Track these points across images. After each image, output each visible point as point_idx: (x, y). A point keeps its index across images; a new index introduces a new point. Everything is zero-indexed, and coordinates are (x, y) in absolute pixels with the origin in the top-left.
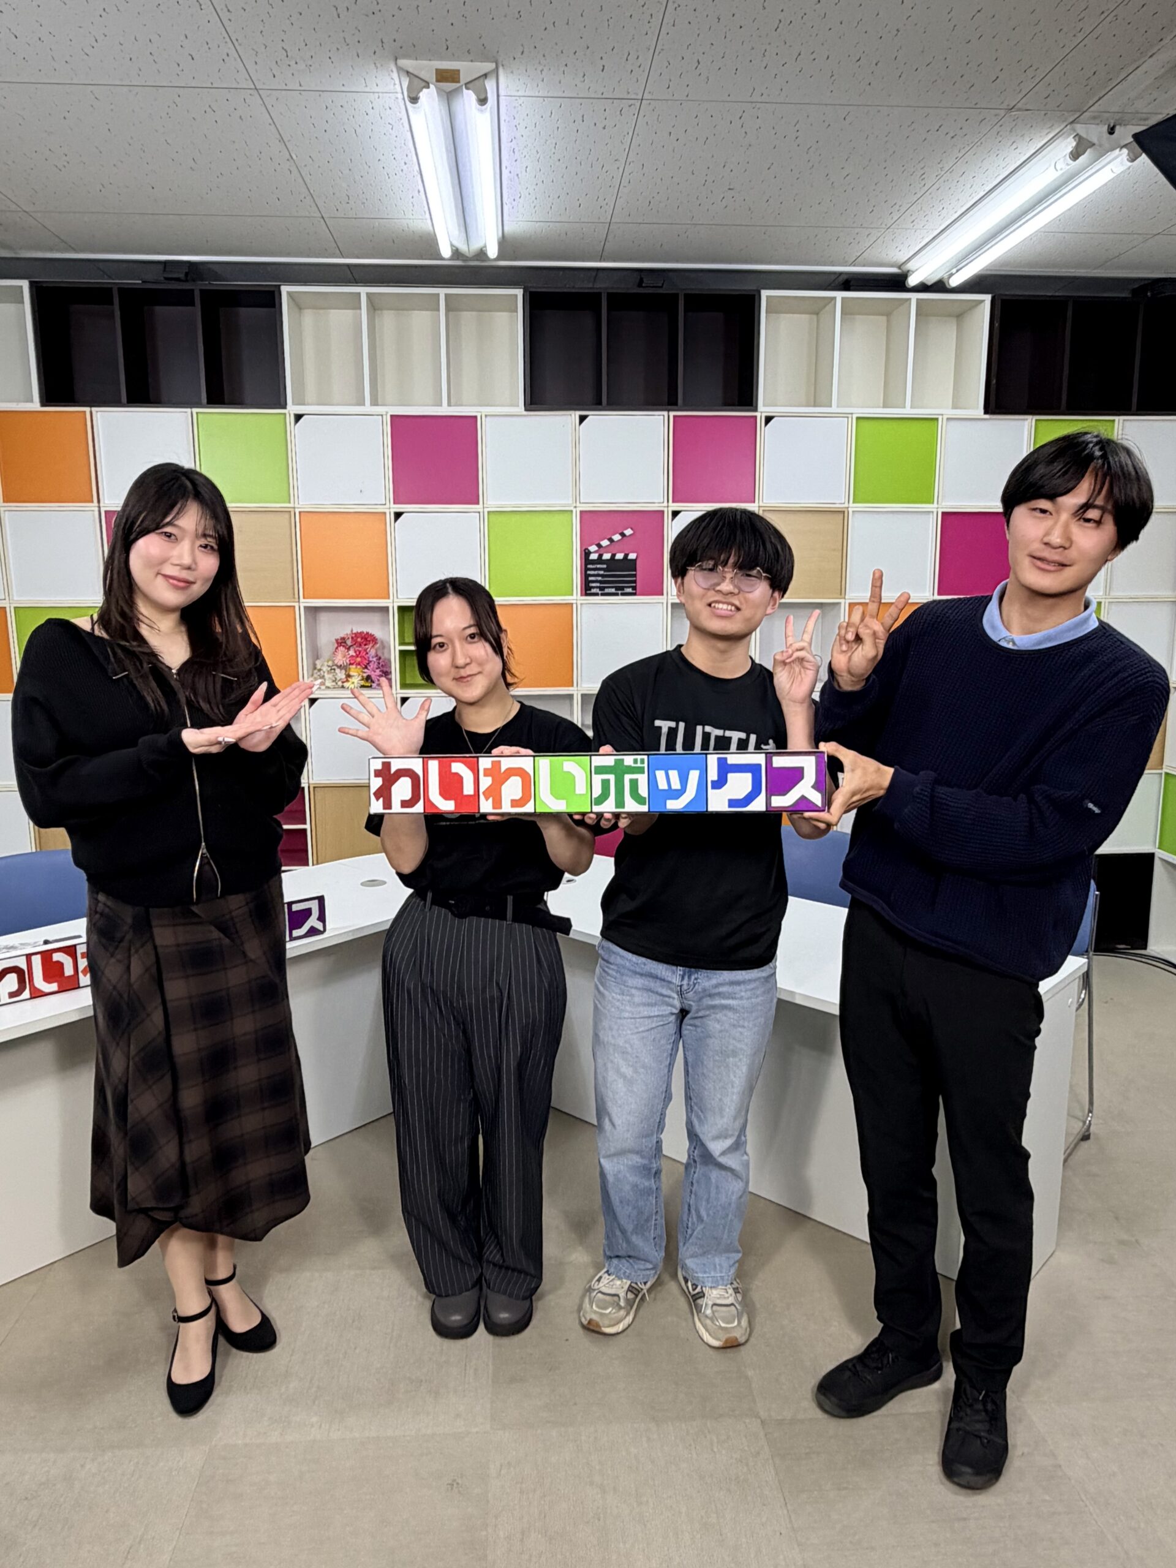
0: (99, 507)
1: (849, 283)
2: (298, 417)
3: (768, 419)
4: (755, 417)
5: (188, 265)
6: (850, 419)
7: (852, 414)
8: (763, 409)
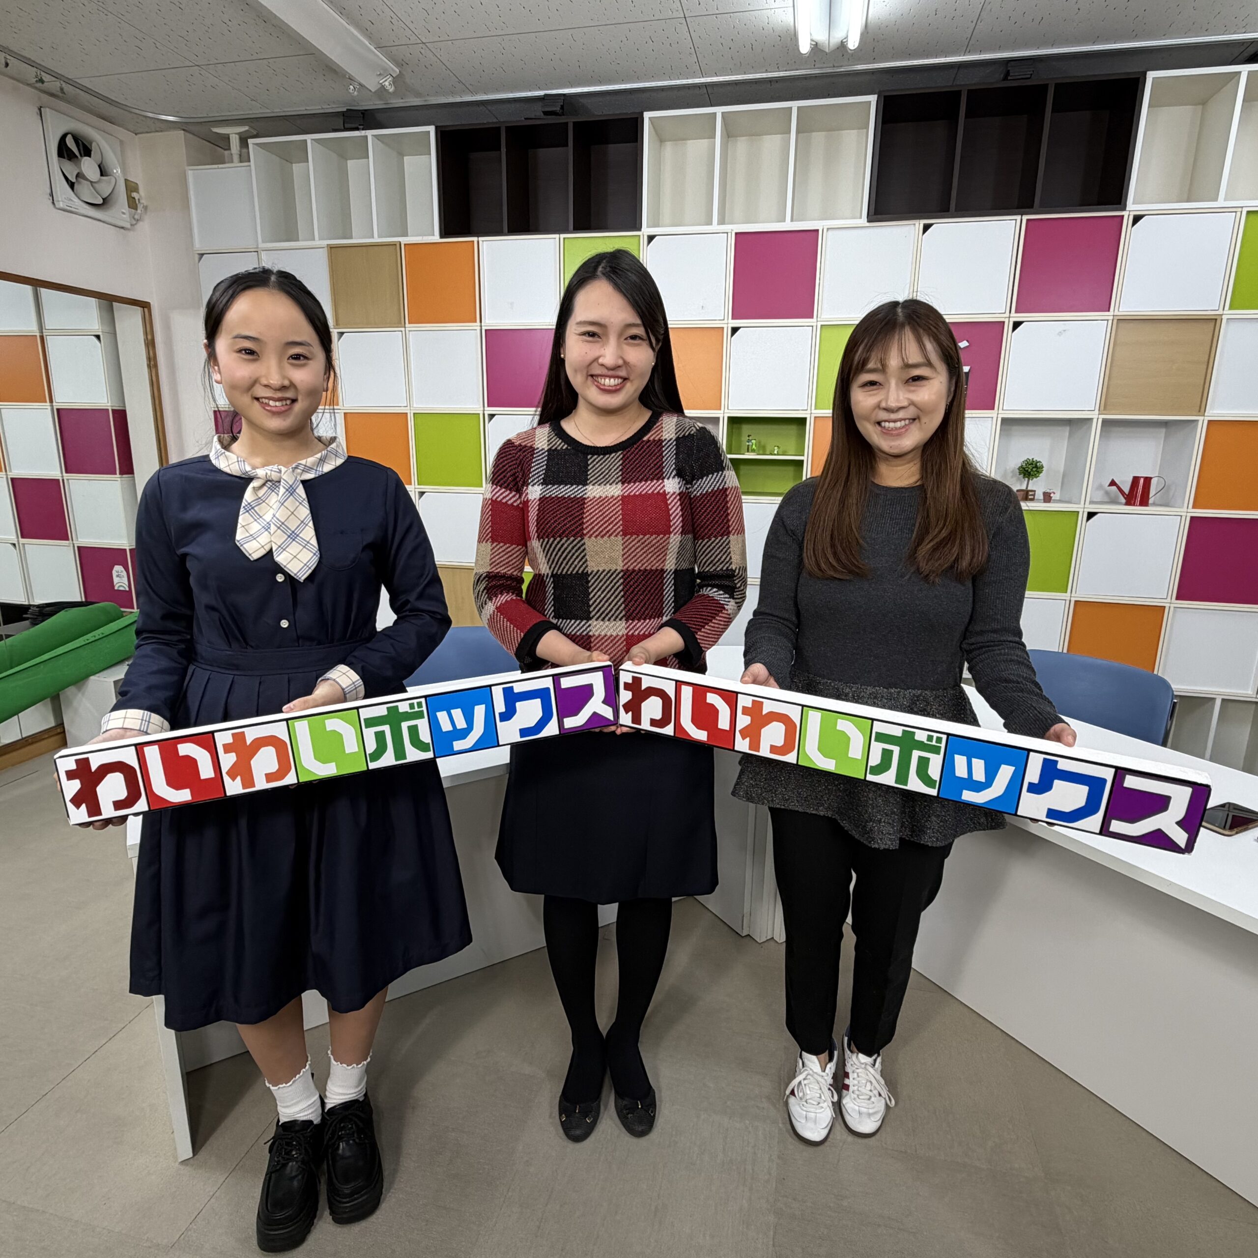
0: (481, 326)
2: (651, 238)
3: (1137, 219)
4: (1123, 217)
5: (562, 98)
6: (1239, 214)
7: (1242, 207)
8: (1132, 206)
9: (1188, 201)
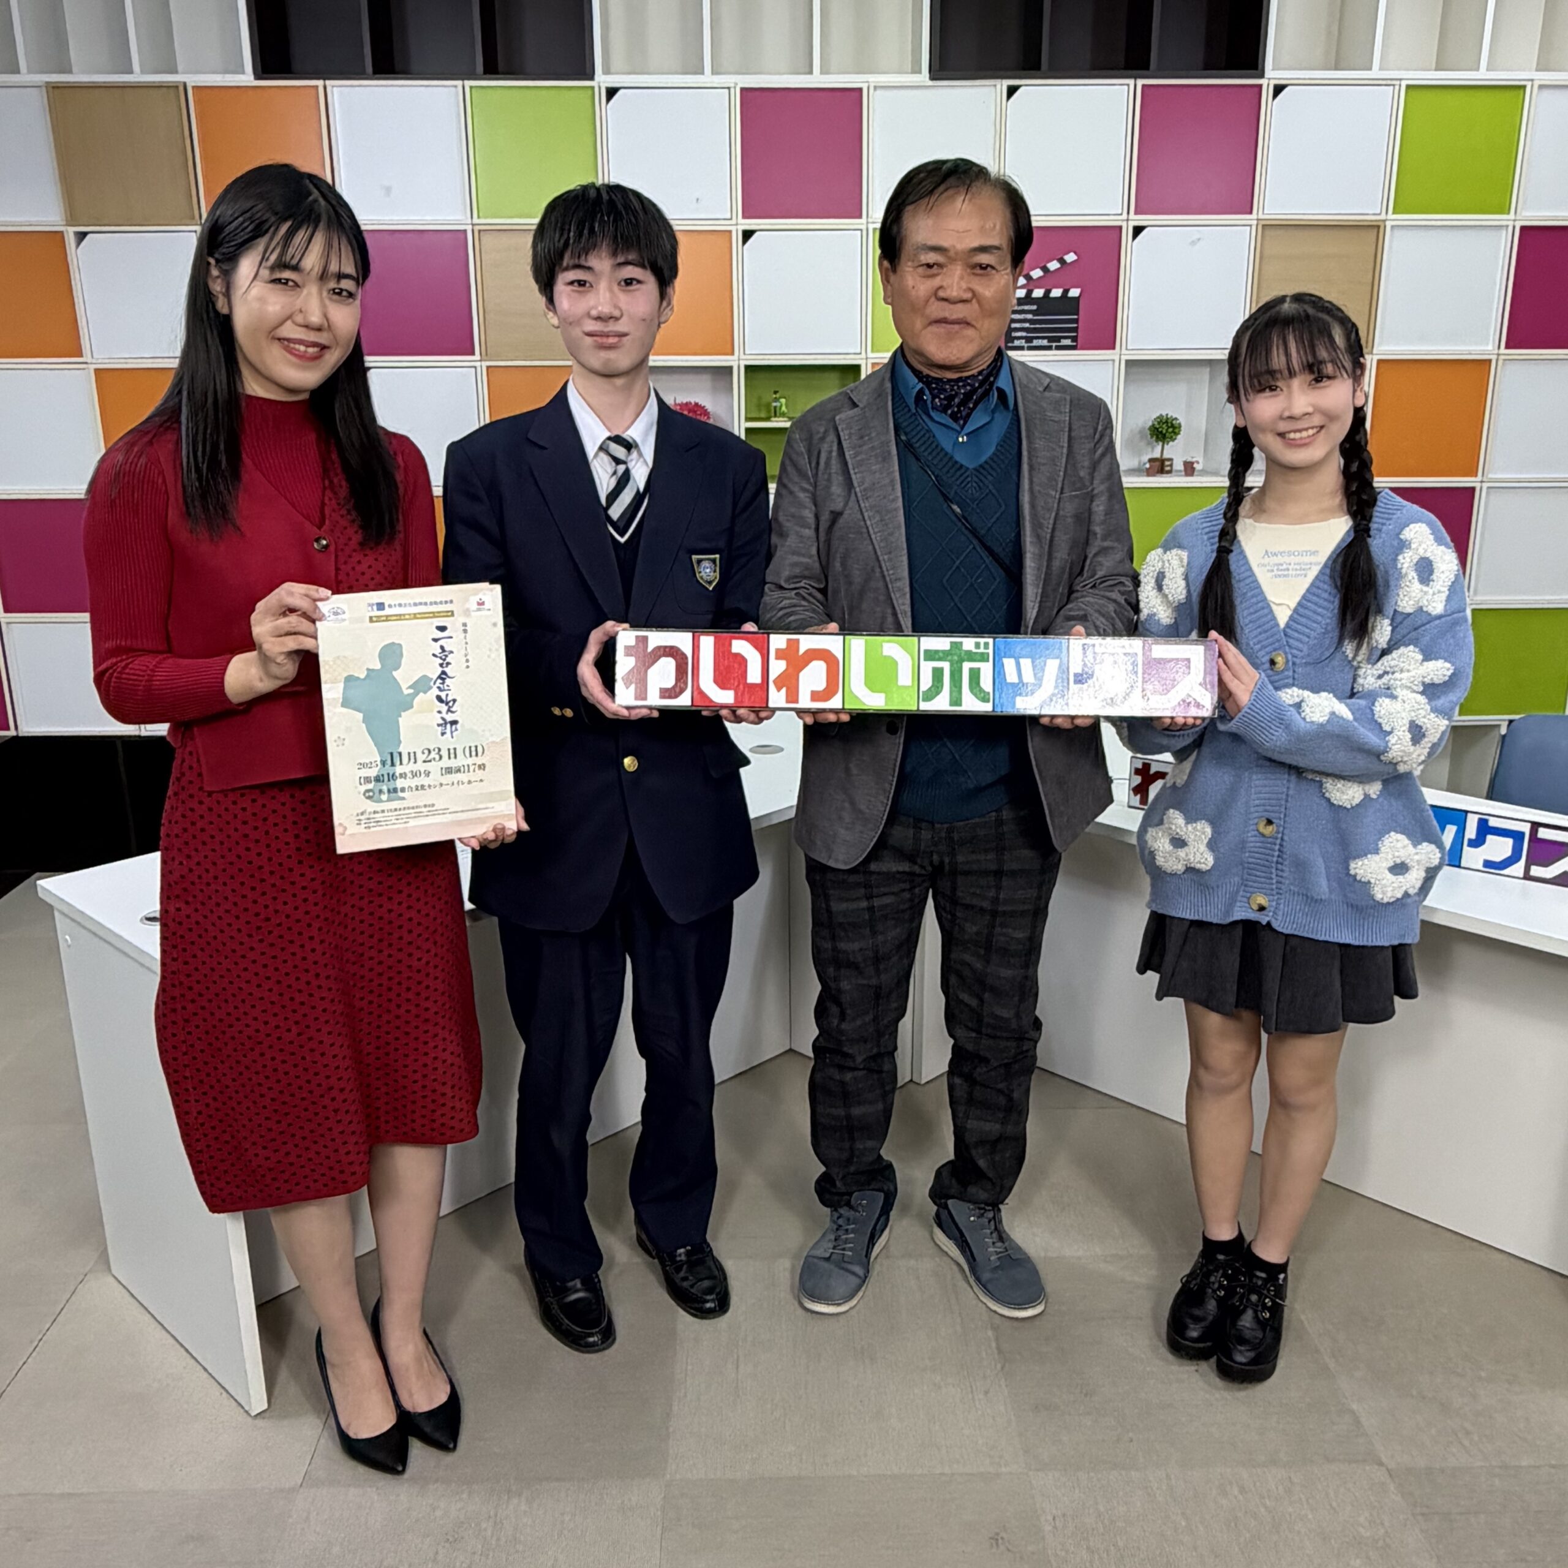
2: (611, 92)
3: (1278, 90)
4: (1260, 87)
6: (1397, 88)
7: (1401, 80)
8: (1272, 74)
9: (1337, 68)
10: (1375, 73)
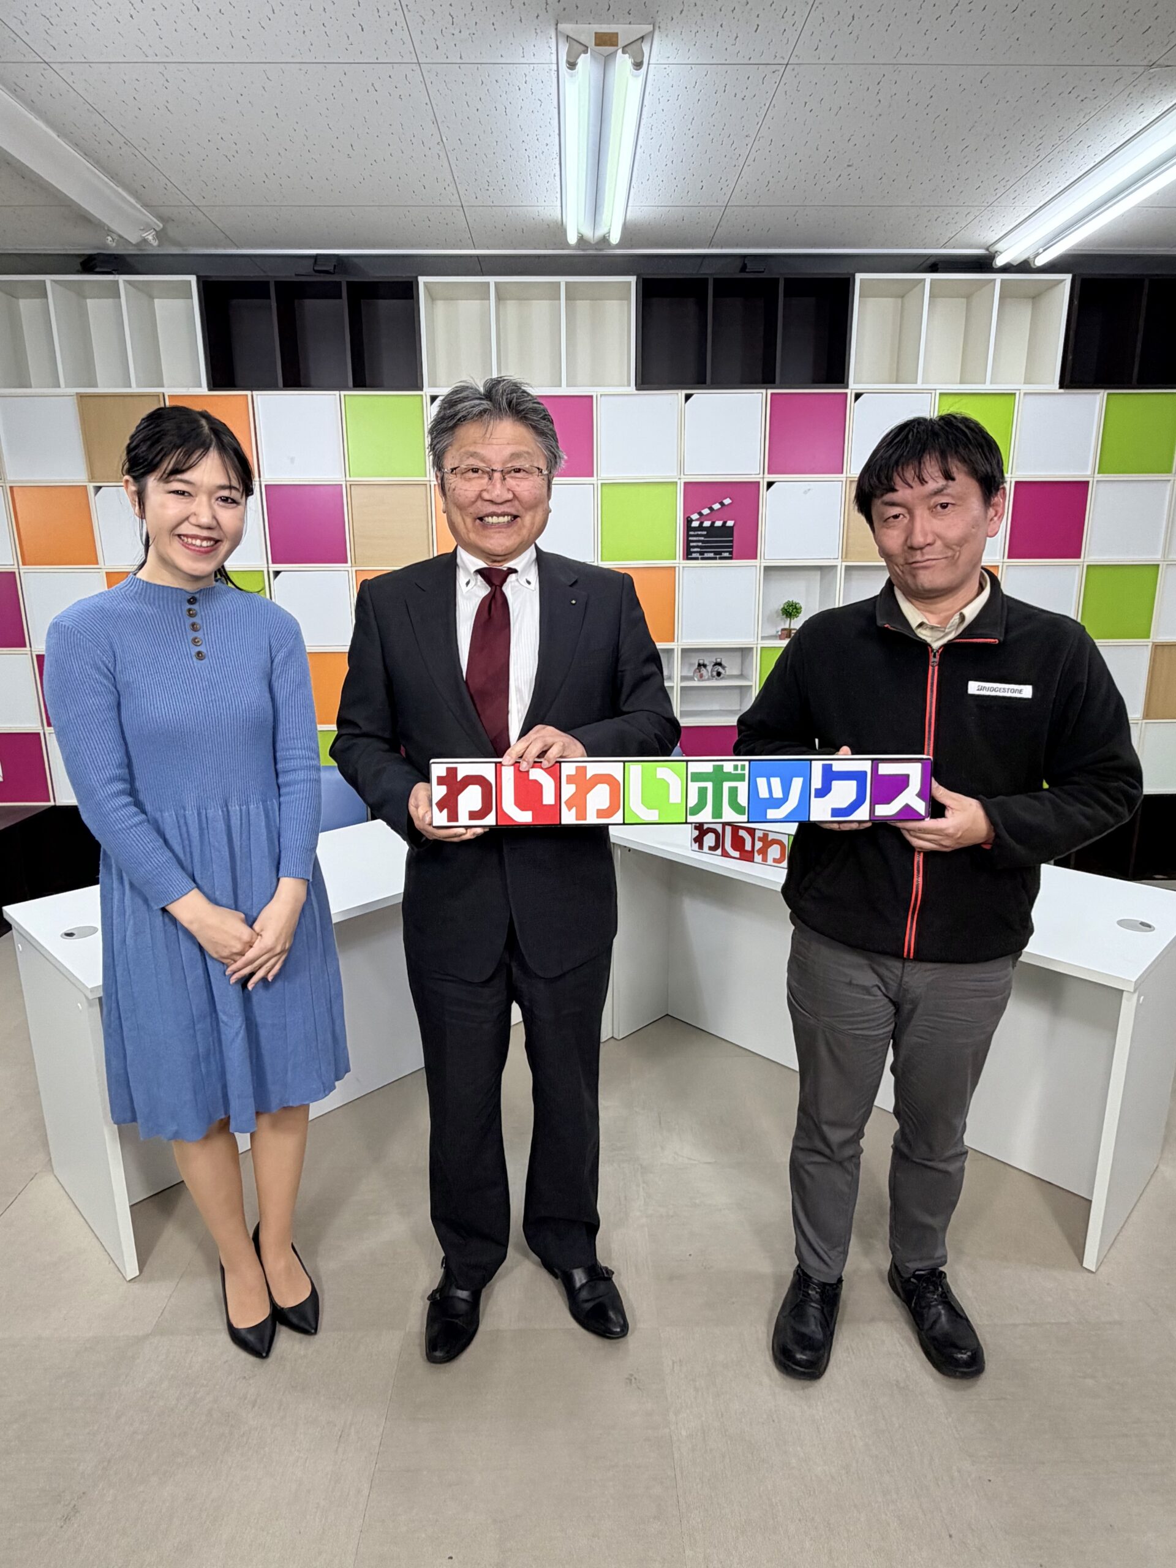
1: (936, 265)
3: (858, 396)
4: (846, 394)
5: (335, 258)
6: (933, 395)
7: (935, 390)
8: (853, 387)
9: (896, 384)
10: (919, 385)
